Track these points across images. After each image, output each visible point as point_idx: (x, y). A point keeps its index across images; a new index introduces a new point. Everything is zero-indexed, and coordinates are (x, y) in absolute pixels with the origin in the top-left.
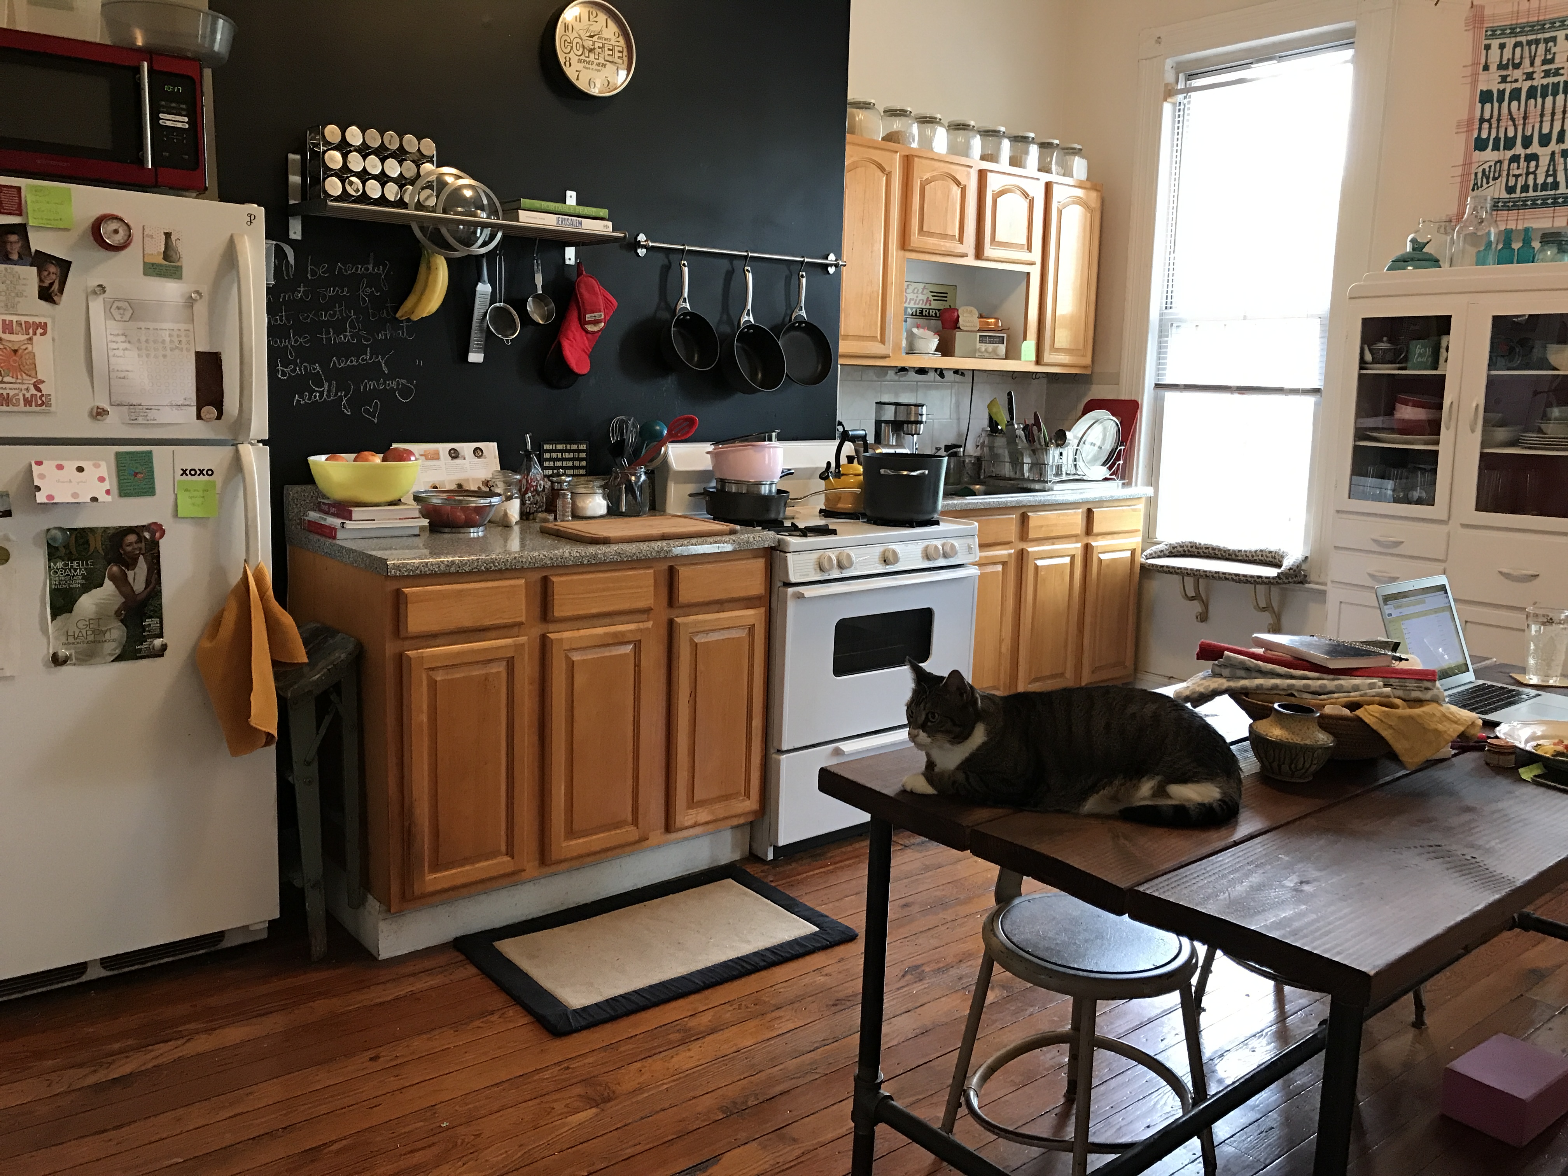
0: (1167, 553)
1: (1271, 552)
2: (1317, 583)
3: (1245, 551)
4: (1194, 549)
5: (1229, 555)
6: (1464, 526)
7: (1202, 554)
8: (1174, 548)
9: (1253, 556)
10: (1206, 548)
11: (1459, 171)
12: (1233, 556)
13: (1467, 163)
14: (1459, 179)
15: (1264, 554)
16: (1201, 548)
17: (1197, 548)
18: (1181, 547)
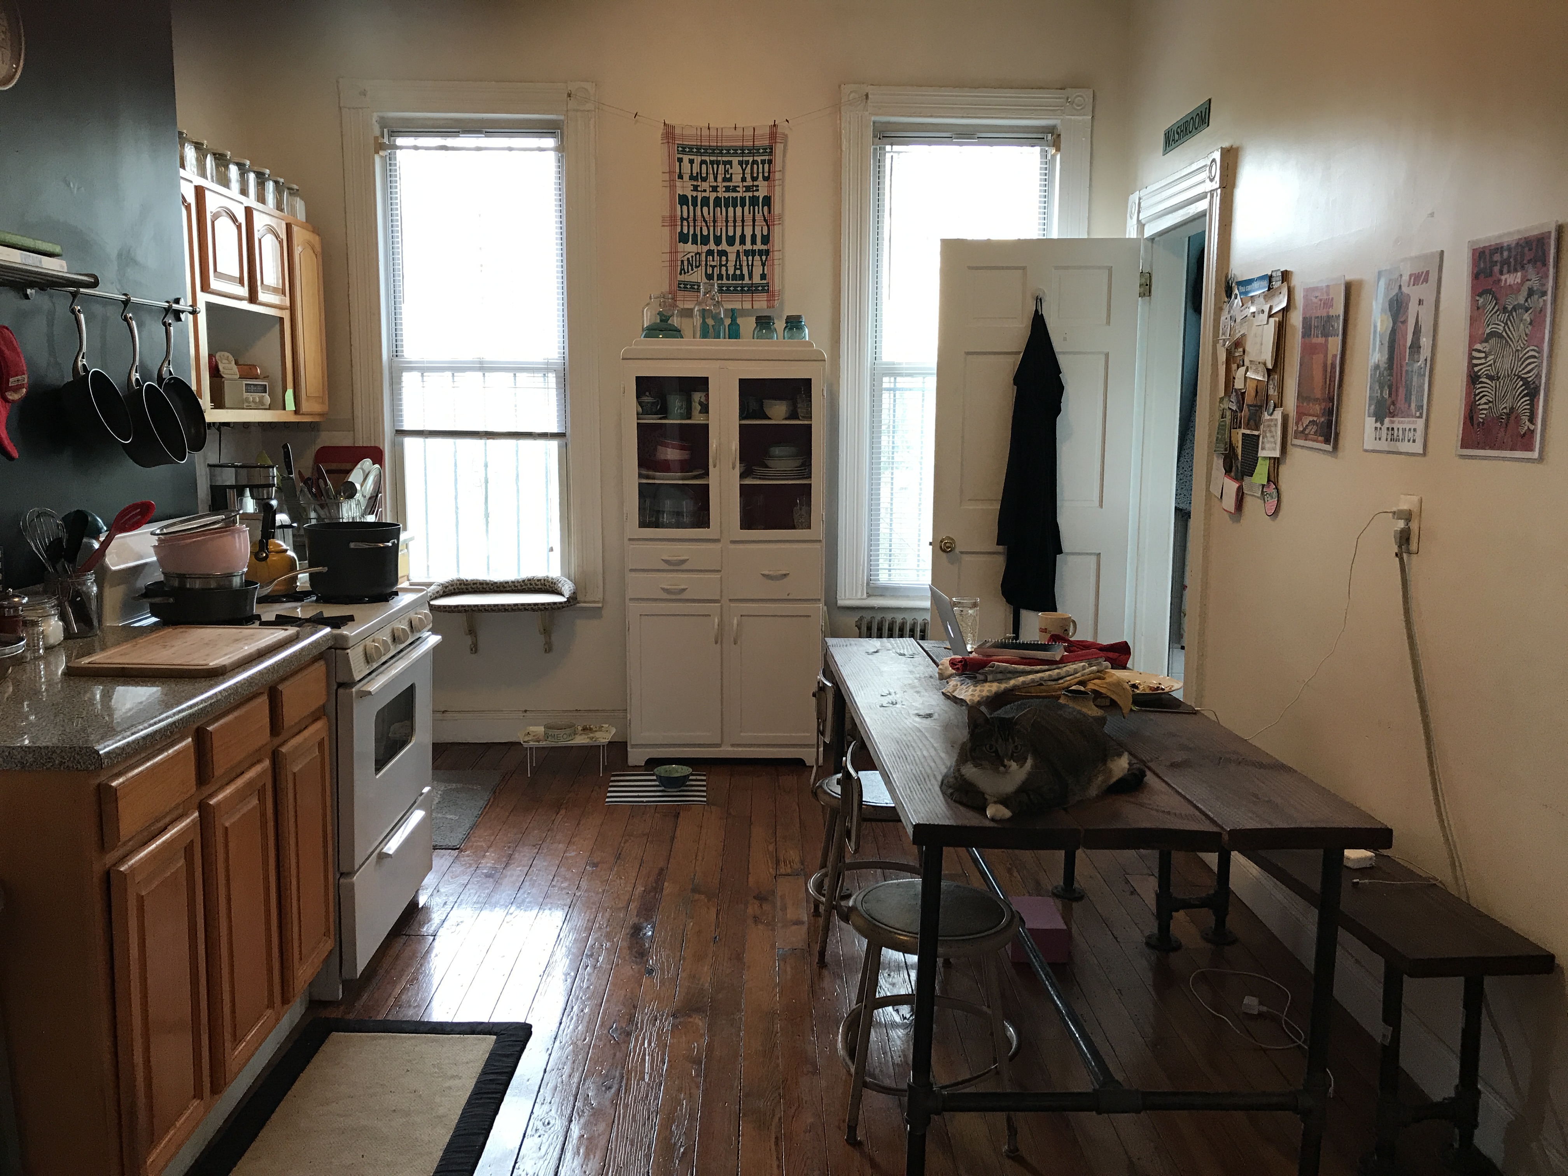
0: (441, 593)
1: (538, 580)
2: (585, 602)
3: (513, 582)
4: (463, 586)
5: (498, 587)
6: (733, 542)
7: (470, 590)
8: (446, 587)
9: (521, 586)
10: (474, 584)
11: (667, 257)
12: (502, 588)
13: (674, 252)
14: (667, 264)
15: (533, 582)
16: (469, 584)
17: (465, 585)
18: (452, 585)
